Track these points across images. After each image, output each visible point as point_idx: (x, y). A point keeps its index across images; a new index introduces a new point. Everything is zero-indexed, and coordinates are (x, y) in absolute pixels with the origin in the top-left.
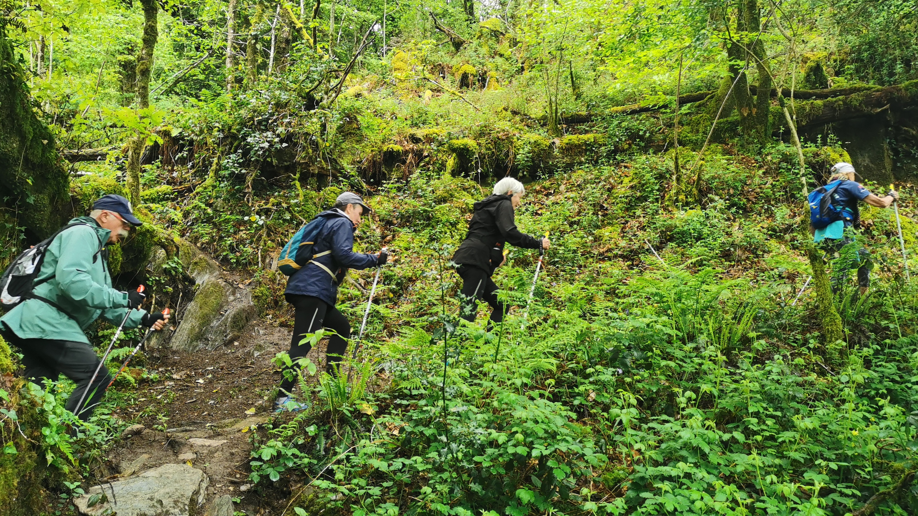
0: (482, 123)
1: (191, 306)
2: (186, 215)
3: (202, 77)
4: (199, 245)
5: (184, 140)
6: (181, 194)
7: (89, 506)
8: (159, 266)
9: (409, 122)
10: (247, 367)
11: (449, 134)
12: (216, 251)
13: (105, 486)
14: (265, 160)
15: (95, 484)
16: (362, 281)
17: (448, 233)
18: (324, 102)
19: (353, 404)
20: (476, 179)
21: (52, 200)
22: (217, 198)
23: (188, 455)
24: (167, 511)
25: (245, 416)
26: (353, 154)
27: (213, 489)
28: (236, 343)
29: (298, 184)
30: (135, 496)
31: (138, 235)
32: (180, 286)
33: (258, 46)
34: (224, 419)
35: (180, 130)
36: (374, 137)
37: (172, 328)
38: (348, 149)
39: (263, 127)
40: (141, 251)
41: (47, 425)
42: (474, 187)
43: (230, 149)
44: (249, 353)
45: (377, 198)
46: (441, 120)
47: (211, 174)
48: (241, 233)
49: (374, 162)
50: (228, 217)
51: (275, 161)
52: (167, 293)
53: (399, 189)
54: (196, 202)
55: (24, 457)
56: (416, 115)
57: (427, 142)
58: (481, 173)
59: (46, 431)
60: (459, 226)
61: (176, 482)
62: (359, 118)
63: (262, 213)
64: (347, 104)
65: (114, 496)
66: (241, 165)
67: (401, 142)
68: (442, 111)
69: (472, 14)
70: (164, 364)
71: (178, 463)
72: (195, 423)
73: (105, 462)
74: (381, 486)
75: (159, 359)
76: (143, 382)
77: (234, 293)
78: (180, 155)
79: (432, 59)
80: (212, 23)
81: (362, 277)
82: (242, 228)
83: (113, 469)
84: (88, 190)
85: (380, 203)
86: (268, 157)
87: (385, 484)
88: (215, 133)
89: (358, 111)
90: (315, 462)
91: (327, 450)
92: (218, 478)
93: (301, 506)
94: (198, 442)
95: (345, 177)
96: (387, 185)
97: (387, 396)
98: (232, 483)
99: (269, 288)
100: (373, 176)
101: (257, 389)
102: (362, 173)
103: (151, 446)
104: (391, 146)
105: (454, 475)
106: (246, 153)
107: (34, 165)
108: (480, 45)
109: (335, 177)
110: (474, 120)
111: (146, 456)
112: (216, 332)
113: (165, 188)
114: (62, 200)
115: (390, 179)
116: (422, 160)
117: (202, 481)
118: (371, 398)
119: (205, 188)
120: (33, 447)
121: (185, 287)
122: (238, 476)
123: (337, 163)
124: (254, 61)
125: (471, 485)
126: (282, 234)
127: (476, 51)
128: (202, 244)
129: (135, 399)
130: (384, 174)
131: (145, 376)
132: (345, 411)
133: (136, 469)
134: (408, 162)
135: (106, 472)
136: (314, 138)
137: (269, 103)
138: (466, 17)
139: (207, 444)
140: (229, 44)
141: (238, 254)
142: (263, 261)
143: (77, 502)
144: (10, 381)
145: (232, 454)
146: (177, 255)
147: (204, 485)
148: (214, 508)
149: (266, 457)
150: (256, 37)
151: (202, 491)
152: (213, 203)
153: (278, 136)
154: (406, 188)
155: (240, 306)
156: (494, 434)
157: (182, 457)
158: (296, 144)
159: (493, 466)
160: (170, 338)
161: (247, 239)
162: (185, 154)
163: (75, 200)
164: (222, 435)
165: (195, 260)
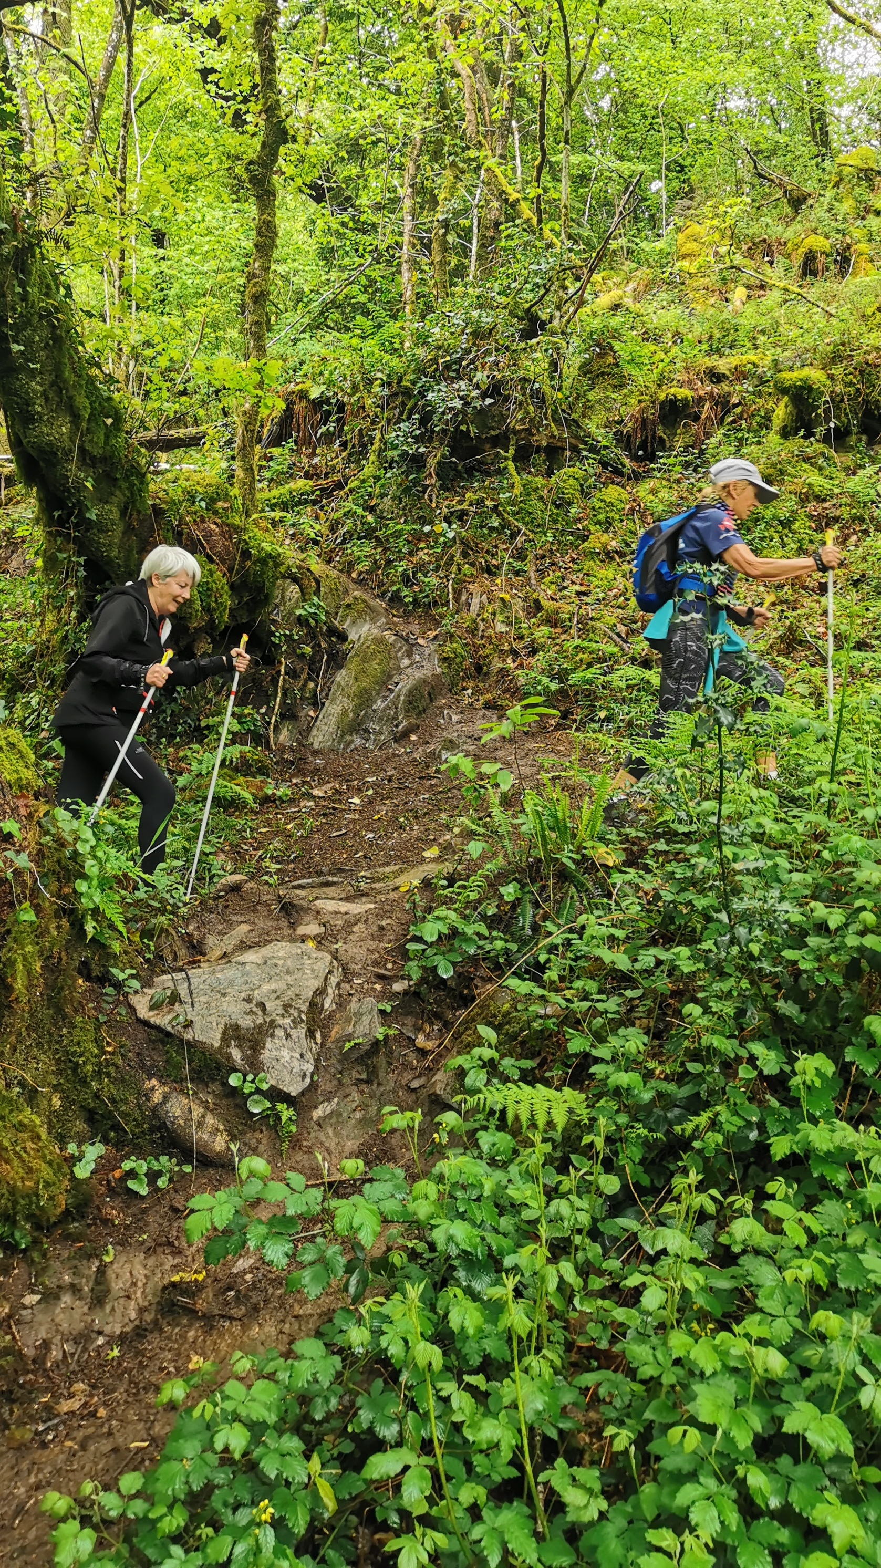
0: (837, 338)
1: (342, 677)
2: (333, 529)
3: (363, 298)
4: (354, 575)
5: (329, 404)
6: (327, 493)
7: (152, 1008)
8: (291, 613)
9: (705, 347)
10: (430, 778)
11: (775, 362)
12: (381, 584)
13: (179, 976)
14: (457, 428)
15: (164, 973)
16: (622, 629)
17: (777, 539)
18: (556, 322)
19: (580, 849)
20: (826, 440)
21: (123, 512)
22: (382, 496)
23: (313, 929)
24: (273, 1021)
25: (423, 860)
26: (609, 410)
27: (347, 986)
28: (413, 738)
29: (511, 465)
30: (224, 995)
31: (254, 563)
32: (323, 645)
33: (450, 239)
34: (388, 864)
35: (323, 388)
36: (642, 377)
37: (312, 713)
38: (598, 402)
39: (453, 374)
40: (260, 588)
41: (84, 877)
42: (823, 454)
43: (401, 413)
44: (433, 753)
45: (650, 484)
46: (762, 339)
47: (372, 458)
48: (421, 553)
49: (644, 421)
50: (399, 527)
51: (473, 431)
52: (303, 655)
53: (686, 465)
54: (348, 505)
55: (47, 928)
56: (717, 334)
57: (738, 379)
58: (836, 429)
59: (81, 886)
60: (796, 526)
61: (288, 972)
62: (617, 346)
63: (453, 519)
64: (596, 323)
65: (191, 993)
66: (418, 440)
67: (690, 382)
68: (765, 322)
69: (826, 143)
70: (300, 772)
71: (293, 940)
72: (341, 870)
73: (182, 937)
74: (621, 995)
75: (292, 763)
76: (266, 800)
77: (409, 654)
78: (324, 429)
79: (750, 232)
80: (379, 207)
81: (621, 621)
82: (422, 545)
83: (194, 947)
84: (177, 494)
85: (654, 492)
86: (461, 423)
87: (629, 993)
88: (376, 389)
89: (616, 335)
90: (514, 947)
91: (535, 928)
92: (357, 968)
93: (489, 1024)
94: (330, 906)
95: (593, 449)
96: (664, 460)
97: (641, 834)
98: (381, 977)
99: (466, 645)
100: (643, 446)
101: (444, 816)
102: (624, 441)
103: (255, 911)
104: (672, 390)
105: (745, 984)
106: (425, 420)
107: (93, 458)
108: (838, 198)
109: (574, 449)
110: (822, 334)
111: (245, 928)
112: (381, 719)
113: (301, 484)
114: (139, 512)
115: (672, 448)
116: (729, 411)
117: (330, 972)
118: (613, 837)
119: (363, 481)
120: (61, 912)
121: (331, 645)
122: (390, 966)
123: (579, 426)
124: (444, 263)
125: (780, 1004)
126: (487, 552)
127: (829, 210)
128: (360, 573)
129: (252, 830)
130: (662, 441)
131: (270, 792)
132: (565, 860)
133: (229, 949)
134: (703, 416)
135: (182, 952)
136: (537, 385)
137: (463, 332)
138: (815, 150)
139: (343, 910)
140: (406, 238)
141: (416, 588)
142: (457, 599)
143: (134, 1000)
144: (26, 806)
145: (382, 928)
146: (317, 592)
147: (334, 980)
148: (348, 1020)
149: (431, 938)
150: (446, 224)
151: (330, 990)
152: (377, 505)
153: (477, 386)
154: (698, 462)
155: (418, 674)
156: (820, 910)
157: (301, 930)
158: (507, 399)
159: (819, 969)
160: (309, 730)
161: (429, 563)
162: (331, 426)
163: (158, 511)
164: (367, 895)
165: (347, 601)
